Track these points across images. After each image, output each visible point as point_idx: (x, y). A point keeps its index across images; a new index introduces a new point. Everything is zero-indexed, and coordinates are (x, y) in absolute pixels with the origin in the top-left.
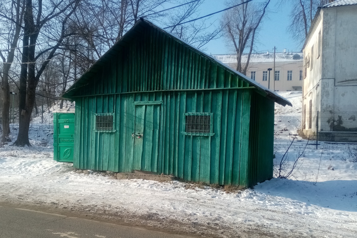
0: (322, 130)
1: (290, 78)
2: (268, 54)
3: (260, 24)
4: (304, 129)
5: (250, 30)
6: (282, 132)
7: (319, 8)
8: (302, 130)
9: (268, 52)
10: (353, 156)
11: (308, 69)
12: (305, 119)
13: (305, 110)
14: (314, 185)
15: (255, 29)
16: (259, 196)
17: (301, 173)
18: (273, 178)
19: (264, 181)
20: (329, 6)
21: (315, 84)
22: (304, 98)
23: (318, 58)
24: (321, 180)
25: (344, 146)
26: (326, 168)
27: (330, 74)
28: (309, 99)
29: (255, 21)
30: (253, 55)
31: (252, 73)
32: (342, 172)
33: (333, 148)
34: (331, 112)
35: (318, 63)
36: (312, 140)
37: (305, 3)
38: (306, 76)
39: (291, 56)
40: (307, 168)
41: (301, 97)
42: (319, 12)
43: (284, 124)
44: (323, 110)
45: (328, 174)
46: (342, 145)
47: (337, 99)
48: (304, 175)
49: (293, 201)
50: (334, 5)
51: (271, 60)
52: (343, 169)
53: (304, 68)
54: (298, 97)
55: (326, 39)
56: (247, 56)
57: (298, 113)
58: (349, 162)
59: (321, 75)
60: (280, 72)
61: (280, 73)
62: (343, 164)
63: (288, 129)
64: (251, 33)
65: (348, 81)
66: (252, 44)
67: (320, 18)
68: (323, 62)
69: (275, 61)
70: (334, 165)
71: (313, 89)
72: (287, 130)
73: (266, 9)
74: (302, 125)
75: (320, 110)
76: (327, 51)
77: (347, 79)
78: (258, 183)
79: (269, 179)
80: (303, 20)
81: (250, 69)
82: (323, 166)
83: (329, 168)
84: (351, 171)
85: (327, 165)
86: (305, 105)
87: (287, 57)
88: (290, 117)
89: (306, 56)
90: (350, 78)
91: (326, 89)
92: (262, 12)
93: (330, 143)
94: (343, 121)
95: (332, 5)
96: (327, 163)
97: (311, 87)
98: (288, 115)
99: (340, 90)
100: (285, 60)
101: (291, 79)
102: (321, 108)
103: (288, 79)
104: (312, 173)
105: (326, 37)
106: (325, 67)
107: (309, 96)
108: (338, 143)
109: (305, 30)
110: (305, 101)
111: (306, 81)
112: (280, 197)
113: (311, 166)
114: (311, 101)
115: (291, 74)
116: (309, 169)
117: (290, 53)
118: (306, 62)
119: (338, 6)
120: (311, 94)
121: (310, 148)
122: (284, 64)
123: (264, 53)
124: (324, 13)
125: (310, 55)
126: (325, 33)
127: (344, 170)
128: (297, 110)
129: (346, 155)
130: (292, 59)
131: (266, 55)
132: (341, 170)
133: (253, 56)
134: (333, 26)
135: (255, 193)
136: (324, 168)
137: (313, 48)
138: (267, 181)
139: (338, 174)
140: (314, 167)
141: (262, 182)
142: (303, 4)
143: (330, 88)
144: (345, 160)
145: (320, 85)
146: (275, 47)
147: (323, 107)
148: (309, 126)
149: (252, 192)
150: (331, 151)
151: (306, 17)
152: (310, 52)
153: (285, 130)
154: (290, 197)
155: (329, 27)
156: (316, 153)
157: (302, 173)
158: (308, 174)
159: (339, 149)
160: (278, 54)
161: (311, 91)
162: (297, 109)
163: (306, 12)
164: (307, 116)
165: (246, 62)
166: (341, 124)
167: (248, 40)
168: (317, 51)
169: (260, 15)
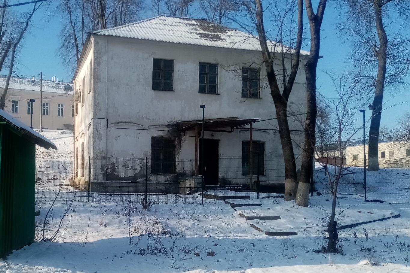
0: (95, 179)
1: (60, 113)
2: (33, 79)
3: (22, 39)
4: (76, 177)
5: (10, 45)
6: (50, 181)
7: (90, 34)
8: (74, 180)
9: (33, 77)
10: (126, 208)
11: (79, 104)
12: (77, 166)
13: (77, 154)
14: (83, 246)
15: (15, 45)
16: (13, 269)
17: (69, 233)
18: (34, 242)
19: (22, 247)
20: (99, 34)
21: (87, 124)
22: (76, 140)
23: (89, 93)
24: (91, 239)
25: (118, 198)
26: (98, 225)
27: (102, 114)
28: (81, 141)
29: (15, 35)
30: (13, 78)
31: (13, 102)
32: (114, 228)
33: (106, 201)
34: (104, 158)
35: (89, 98)
36: (85, 191)
37: (76, 24)
38: (77, 113)
39: (62, 86)
40: (77, 226)
41: (73, 138)
42: (90, 38)
43: (53, 171)
44: (96, 156)
45: (100, 232)
46: (115, 196)
47: (110, 143)
48: (73, 235)
49: (56, 269)
50: (104, 33)
51: (37, 88)
52: (116, 224)
53: (75, 104)
54: (69, 138)
55: (98, 72)
56: (6, 79)
57: (70, 158)
58: (122, 216)
59: (93, 113)
60: (49, 104)
61: (49, 107)
62: (116, 219)
63: (58, 177)
64: (11, 50)
65: (121, 123)
66: (12, 64)
67: (90, 46)
68: (95, 98)
69: (42, 90)
70: (106, 221)
71: (85, 130)
72: (57, 179)
73: (29, 22)
74: (74, 173)
75: (92, 155)
76: (99, 85)
77: (120, 121)
78: (13, 251)
79: (29, 244)
80: (74, 44)
81: (11, 96)
82: (95, 222)
83: (101, 225)
84: (123, 226)
85: (99, 220)
86: (77, 148)
87: (57, 87)
88: (60, 162)
89: (77, 89)
90: (123, 120)
91: (98, 130)
92: (25, 24)
93: (103, 195)
94: (117, 168)
95: (102, 33)
96: (99, 218)
97: (83, 127)
98: (58, 159)
99: (114, 132)
100: (54, 90)
101: (62, 115)
102: (94, 152)
103: (59, 115)
104: (82, 232)
105: (97, 69)
106: (97, 104)
107: (81, 138)
108: (112, 194)
109: (76, 56)
110: (77, 143)
111: (78, 119)
112: (41, 267)
113: (81, 223)
114: (83, 144)
115: (62, 109)
116: (80, 226)
117: (61, 83)
118: (76, 96)
119: (108, 35)
120: (83, 135)
121: (81, 201)
122: (54, 95)
123: (28, 78)
124: (94, 41)
125: (81, 87)
126: (96, 65)
127: (117, 226)
128: (69, 154)
129: (119, 208)
130: (63, 91)
131: (32, 81)
132: (114, 226)
133: (15, 80)
134: (104, 58)
135: (8, 265)
136: (95, 225)
137: (84, 80)
138: (26, 247)
139: (110, 231)
140: (85, 224)
141: (19, 249)
142: (73, 24)
143: (102, 130)
144: (118, 214)
145: (92, 125)
146: (41, 73)
147: (95, 151)
148: (81, 175)
149: (5, 264)
150: (104, 204)
151: (78, 41)
152: (81, 84)
153: (54, 179)
154: (52, 266)
155: (100, 58)
156: (88, 207)
157: (71, 233)
158: (78, 233)
159: (113, 201)
160: (45, 81)
161: (83, 131)
162: (68, 152)
163: (77, 34)
164: (80, 162)
165: (4, 87)
166: (115, 172)
167: (6, 59)
168: (88, 85)
169: (21, 27)
